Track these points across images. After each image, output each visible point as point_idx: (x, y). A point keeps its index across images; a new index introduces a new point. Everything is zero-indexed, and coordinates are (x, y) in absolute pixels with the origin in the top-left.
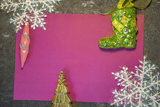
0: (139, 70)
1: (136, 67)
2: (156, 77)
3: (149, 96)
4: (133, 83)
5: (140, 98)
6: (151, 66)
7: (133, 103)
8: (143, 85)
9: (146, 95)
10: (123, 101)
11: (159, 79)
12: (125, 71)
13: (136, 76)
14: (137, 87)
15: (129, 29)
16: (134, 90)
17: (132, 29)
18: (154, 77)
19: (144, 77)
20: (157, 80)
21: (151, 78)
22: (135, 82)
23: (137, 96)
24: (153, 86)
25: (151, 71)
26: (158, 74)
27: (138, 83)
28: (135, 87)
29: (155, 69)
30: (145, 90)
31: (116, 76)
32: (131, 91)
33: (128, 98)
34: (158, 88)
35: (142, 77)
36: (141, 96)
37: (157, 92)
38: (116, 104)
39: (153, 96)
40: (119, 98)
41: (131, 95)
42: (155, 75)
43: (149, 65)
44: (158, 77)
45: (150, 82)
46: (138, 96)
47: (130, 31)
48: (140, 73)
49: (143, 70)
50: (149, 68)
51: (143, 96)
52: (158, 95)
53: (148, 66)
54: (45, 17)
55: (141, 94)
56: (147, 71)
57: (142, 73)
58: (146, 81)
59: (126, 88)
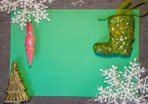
0: (128, 70)
1: (125, 67)
2: (144, 80)
3: (134, 98)
4: (120, 83)
5: (124, 98)
6: (141, 68)
7: (117, 102)
8: (129, 86)
9: (131, 97)
10: (107, 99)
11: (147, 83)
12: (114, 70)
13: (124, 77)
14: (123, 87)
15: (126, 36)
16: (120, 90)
17: (128, 36)
18: (142, 80)
19: (132, 79)
20: (145, 84)
21: (139, 80)
22: (122, 82)
23: (122, 95)
24: (139, 89)
25: (139, 74)
26: (147, 77)
27: (125, 84)
28: (122, 87)
29: (144, 72)
30: (131, 92)
31: (104, 73)
32: (117, 90)
33: (113, 97)
34: (144, 92)
35: (129, 78)
36: (126, 97)
37: (143, 95)
38: (100, 101)
39: (138, 99)
40: (104, 96)
41: (117, 94)
42: (144, 78)
43: (139, 68)
44: (146, 81)
45: (137, 85)
46: (123, 97)
47: (126, 38)
48: (128, 73)
49: (132, 71)
50: (138, 70)
51: (127, 97)
52: (143, 98)
53: (137, 68)
54: (46, 9)
55: (126, 94)
56: (136, 73)
57: (130, 75)
58: (133, 83)
59: (112, 86)
